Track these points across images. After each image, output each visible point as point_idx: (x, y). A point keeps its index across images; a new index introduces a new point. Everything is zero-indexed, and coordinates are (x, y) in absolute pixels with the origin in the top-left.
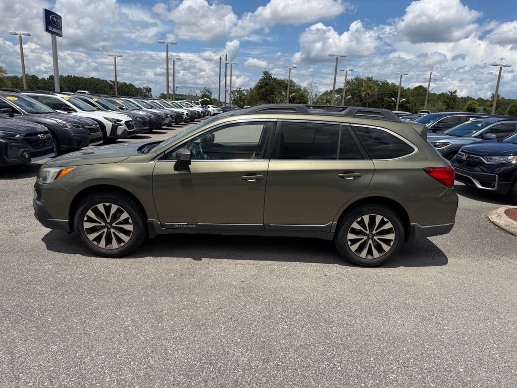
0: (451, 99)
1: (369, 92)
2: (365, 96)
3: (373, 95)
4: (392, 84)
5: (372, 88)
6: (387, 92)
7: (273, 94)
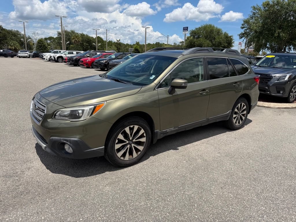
0: (118, 44)
1: (77, 39)
2: (75, 42)
3: (79, 41)
4: (86, 35)
5: (78, 37)
6: (85, 40)
7: (7, 40)
